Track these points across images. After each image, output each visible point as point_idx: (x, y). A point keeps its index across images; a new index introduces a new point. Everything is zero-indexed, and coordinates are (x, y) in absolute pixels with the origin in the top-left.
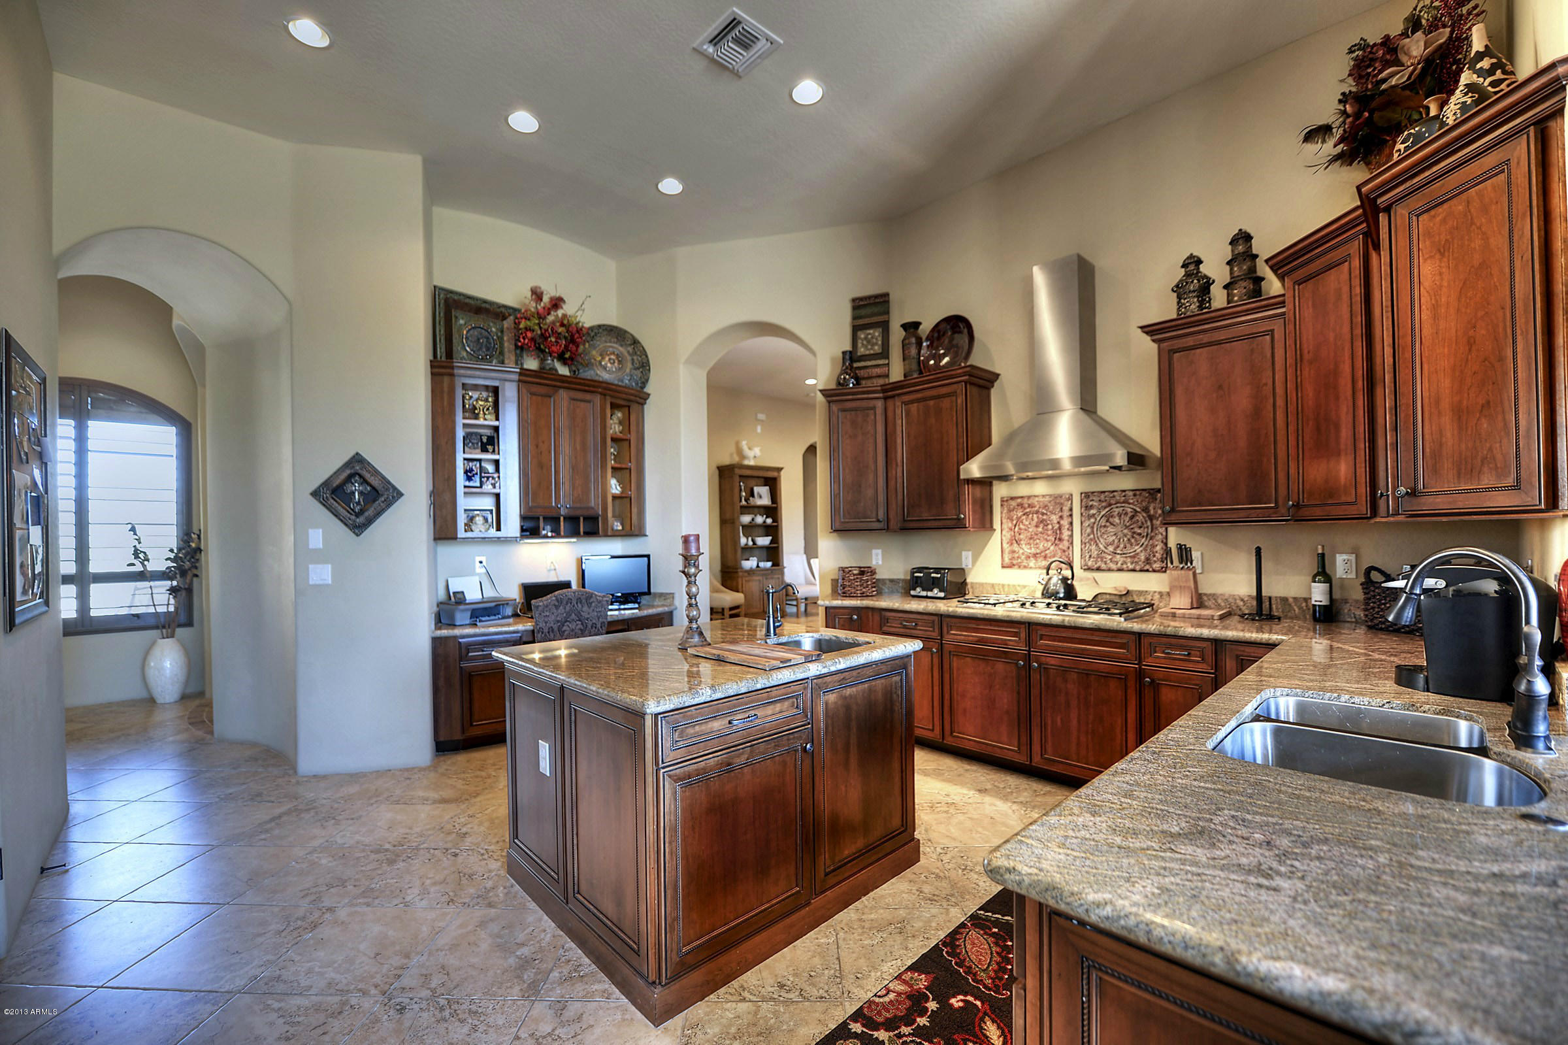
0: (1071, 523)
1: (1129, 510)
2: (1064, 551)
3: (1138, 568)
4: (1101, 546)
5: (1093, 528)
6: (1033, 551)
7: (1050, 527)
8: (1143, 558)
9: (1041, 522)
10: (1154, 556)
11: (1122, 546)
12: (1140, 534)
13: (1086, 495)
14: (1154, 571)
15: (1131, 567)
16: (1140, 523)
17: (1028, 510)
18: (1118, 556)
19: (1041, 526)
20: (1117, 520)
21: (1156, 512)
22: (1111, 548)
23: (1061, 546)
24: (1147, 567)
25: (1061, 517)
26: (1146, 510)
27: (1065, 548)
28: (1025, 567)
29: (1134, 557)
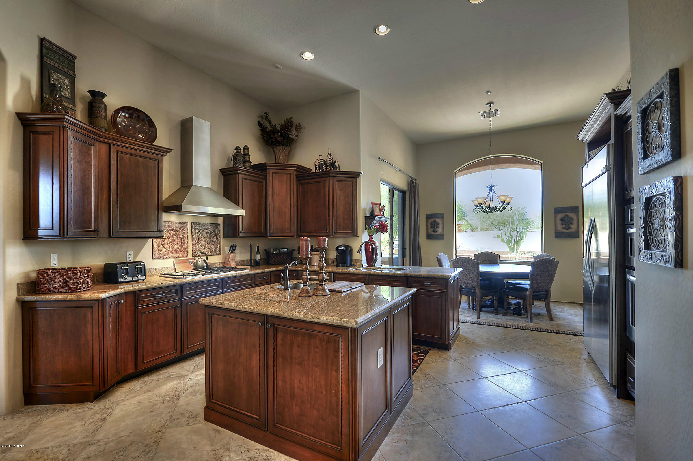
0: (188, 236)
1: (209, 231)
2: (185, 249)
3: (212, 254)
4: (200, 246)
5: (196, 238)
6: (171, 249)
7: (179, 237)
8: (214, 250)
9: (175, 235)
10: (217, 249)
11: (207, 246)
12: (213, 241)
13: (194, 224)
14: (217, 255)
15: (210, 254)
16: (212, 237)
17: (168, 229)
18: (206, 250)
19: (175, 237)
20: (205, 235)
21: (218, 233)
22: (203, 247)
23: (184, 247)
24: (215, 254)
25: (184, 233)
26: (214, 231)
27: (186, 247)
28: (167, 258)
29: (210, 250)
